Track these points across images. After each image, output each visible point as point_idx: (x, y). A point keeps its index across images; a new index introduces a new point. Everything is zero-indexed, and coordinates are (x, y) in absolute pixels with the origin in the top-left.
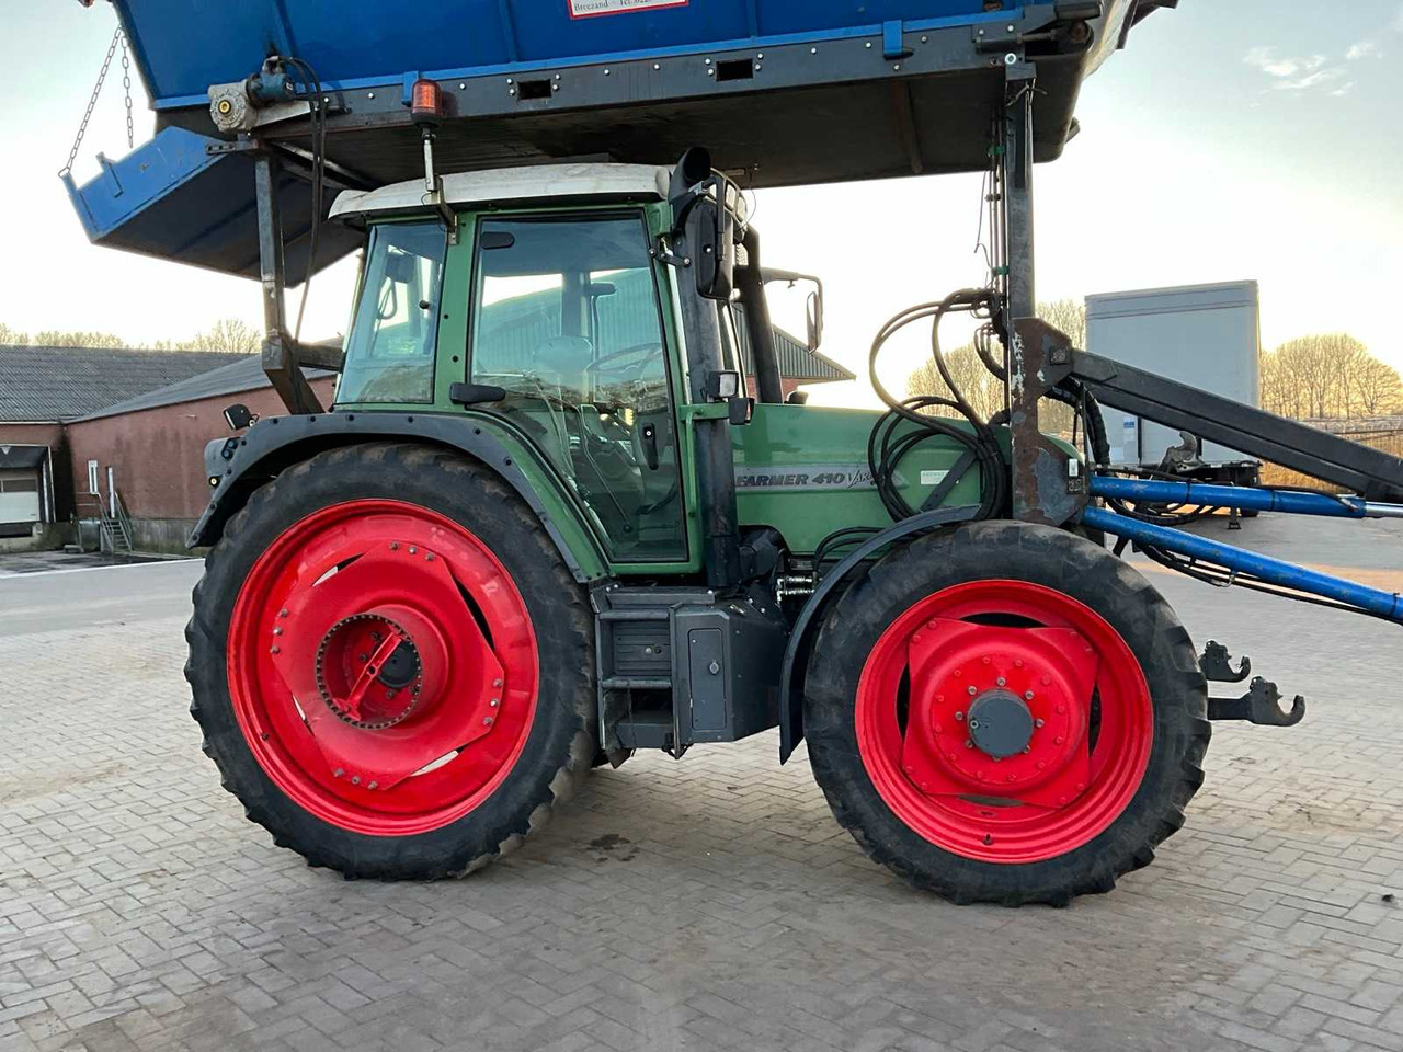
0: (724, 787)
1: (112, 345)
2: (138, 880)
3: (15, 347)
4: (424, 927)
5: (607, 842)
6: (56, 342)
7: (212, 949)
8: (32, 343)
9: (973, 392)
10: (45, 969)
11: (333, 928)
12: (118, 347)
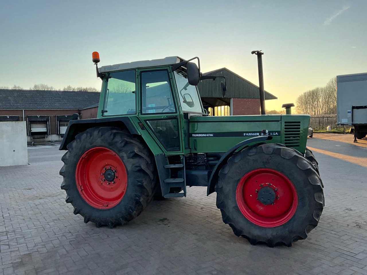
0: (200, 208)
1: (94, 91)
2: (52, 221)
3: (72, 91)
4: (110, 238)
5: (163, 220)
6: (81, 90)
7: (60, 239)
8: (76, 91)
9: (317, 102)
10: (22, 240)
11: (89, 236)
12: (95, 91)
